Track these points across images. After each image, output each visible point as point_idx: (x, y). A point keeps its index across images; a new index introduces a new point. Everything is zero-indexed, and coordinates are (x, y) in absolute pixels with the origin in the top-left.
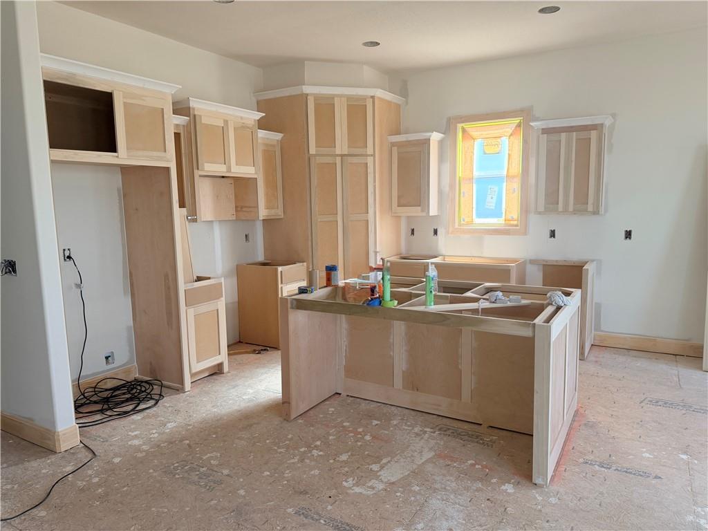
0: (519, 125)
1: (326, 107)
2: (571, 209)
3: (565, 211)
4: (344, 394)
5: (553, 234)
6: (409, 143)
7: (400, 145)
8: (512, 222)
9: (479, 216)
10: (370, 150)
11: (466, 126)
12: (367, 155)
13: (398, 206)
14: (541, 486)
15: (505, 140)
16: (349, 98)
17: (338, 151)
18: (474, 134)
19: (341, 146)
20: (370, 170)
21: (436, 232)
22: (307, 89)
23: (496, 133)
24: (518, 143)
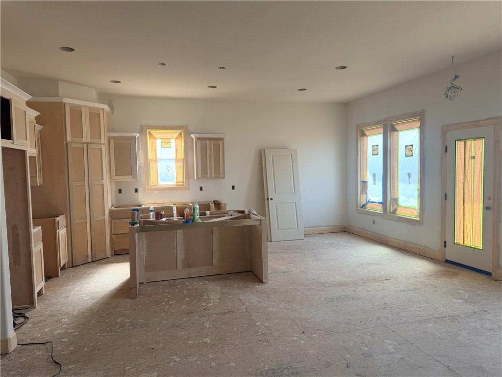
0: (181, 134)
1: (77, 112)
2: (213, 176)
3: (211, 177)
4: (145, 282)
5: (201, 189)
6: (122, 138)
7: (115, 138)
8: (180, 184)
9: (161, 180)
10: (103, 141)
11: (151, 131)
12: (101, 144)
13: (116, 175)
14: (266, 283)
15: (173, 141)
16: (90, 108)
17: (85, 140)
18: (156, 136)
19: (86, 138)
20: (104, 153)
21: (136, 191)
22: (65, 100)
23: (169, 136)
24: (181, 142)
